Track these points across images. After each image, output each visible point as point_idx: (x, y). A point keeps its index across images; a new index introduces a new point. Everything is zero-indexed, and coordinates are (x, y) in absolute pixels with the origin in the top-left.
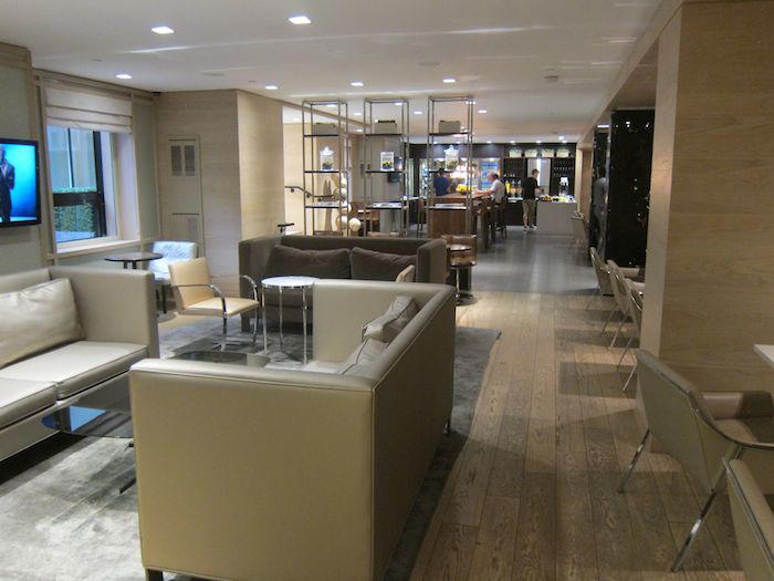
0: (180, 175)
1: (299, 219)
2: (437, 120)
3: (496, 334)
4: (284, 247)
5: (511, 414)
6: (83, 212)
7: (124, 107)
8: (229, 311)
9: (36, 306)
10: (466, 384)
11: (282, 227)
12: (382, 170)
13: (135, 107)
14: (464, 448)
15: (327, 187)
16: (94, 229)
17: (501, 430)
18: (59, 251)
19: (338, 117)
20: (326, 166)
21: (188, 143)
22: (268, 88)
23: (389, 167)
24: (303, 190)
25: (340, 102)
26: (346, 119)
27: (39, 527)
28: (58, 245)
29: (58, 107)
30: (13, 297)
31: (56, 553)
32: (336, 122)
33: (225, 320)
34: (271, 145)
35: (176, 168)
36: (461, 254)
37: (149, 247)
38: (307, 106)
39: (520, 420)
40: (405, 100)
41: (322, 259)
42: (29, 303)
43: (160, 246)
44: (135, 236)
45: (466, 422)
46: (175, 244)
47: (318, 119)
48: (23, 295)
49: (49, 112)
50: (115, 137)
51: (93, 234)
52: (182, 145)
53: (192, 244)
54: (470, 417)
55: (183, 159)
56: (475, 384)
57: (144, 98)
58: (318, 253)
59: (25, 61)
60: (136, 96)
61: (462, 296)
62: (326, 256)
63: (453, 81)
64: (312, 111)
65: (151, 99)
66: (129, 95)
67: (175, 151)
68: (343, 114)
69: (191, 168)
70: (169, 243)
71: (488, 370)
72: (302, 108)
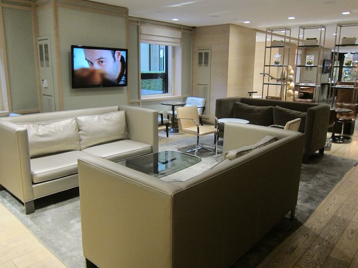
0: (202, 66)
1: (260, 89)
2: (342, 37)
3: (354, 163)
4: (241, 103)
5: (339, 215)
6: (159, 82)
7: (178, 34)
8: (201, 133)
9: (106, 122)
10: (320, 191)
11: (251, 93)
12: (306, 65)
13: (183, 34)
14: (296, 231)
15: (283, 75)
16: (163, 90)
17: (327, 224)
18: (142, 99)
19: (285, 37)
20: (276, 63)
21: (206, 51)
22: (245, 22)
23: (311, 64)
24: (269, 75)
25: (286, 29)
26: (290, 38)
27: (72, 222)
28: (142, 96)
29: (146, 35)
30: (96, 117)
31: (69, 236)
32: (283, 39)
33: (198, 137)
34: (248, 52)
35: (200, 63)
36: (348, 114)
37: (185, 99)
38: (269, 32)
39: (344, 220)
40: (323, 26)
41: (259, 111)
42: (103, 120)
43: (189, 99)
44: (179, 94)
45: (307, 214)
46: (196, 99)
47: (275, 38)
48: (101, 116)
49: (142, 37)
50: (174, 48)
51: (162, 92)
52: (203, 52)
53: (203, 99)
54: (311, 212)
55: (204, 58)
56: (325, 191)
57: (188, 30)
58: (258, 108)
59: (126, 14)
60: (183, 29)
61: (345, 138)
62: (262, 110)
63: (348, 13)
64: (272, 34)
65: (191, 30)
66: (180, 29)
67: (200, 54)
68: (288, 35)
69: (206, 63)
70: (193, 98)
71: (338, 184)
72: (266, 33)
